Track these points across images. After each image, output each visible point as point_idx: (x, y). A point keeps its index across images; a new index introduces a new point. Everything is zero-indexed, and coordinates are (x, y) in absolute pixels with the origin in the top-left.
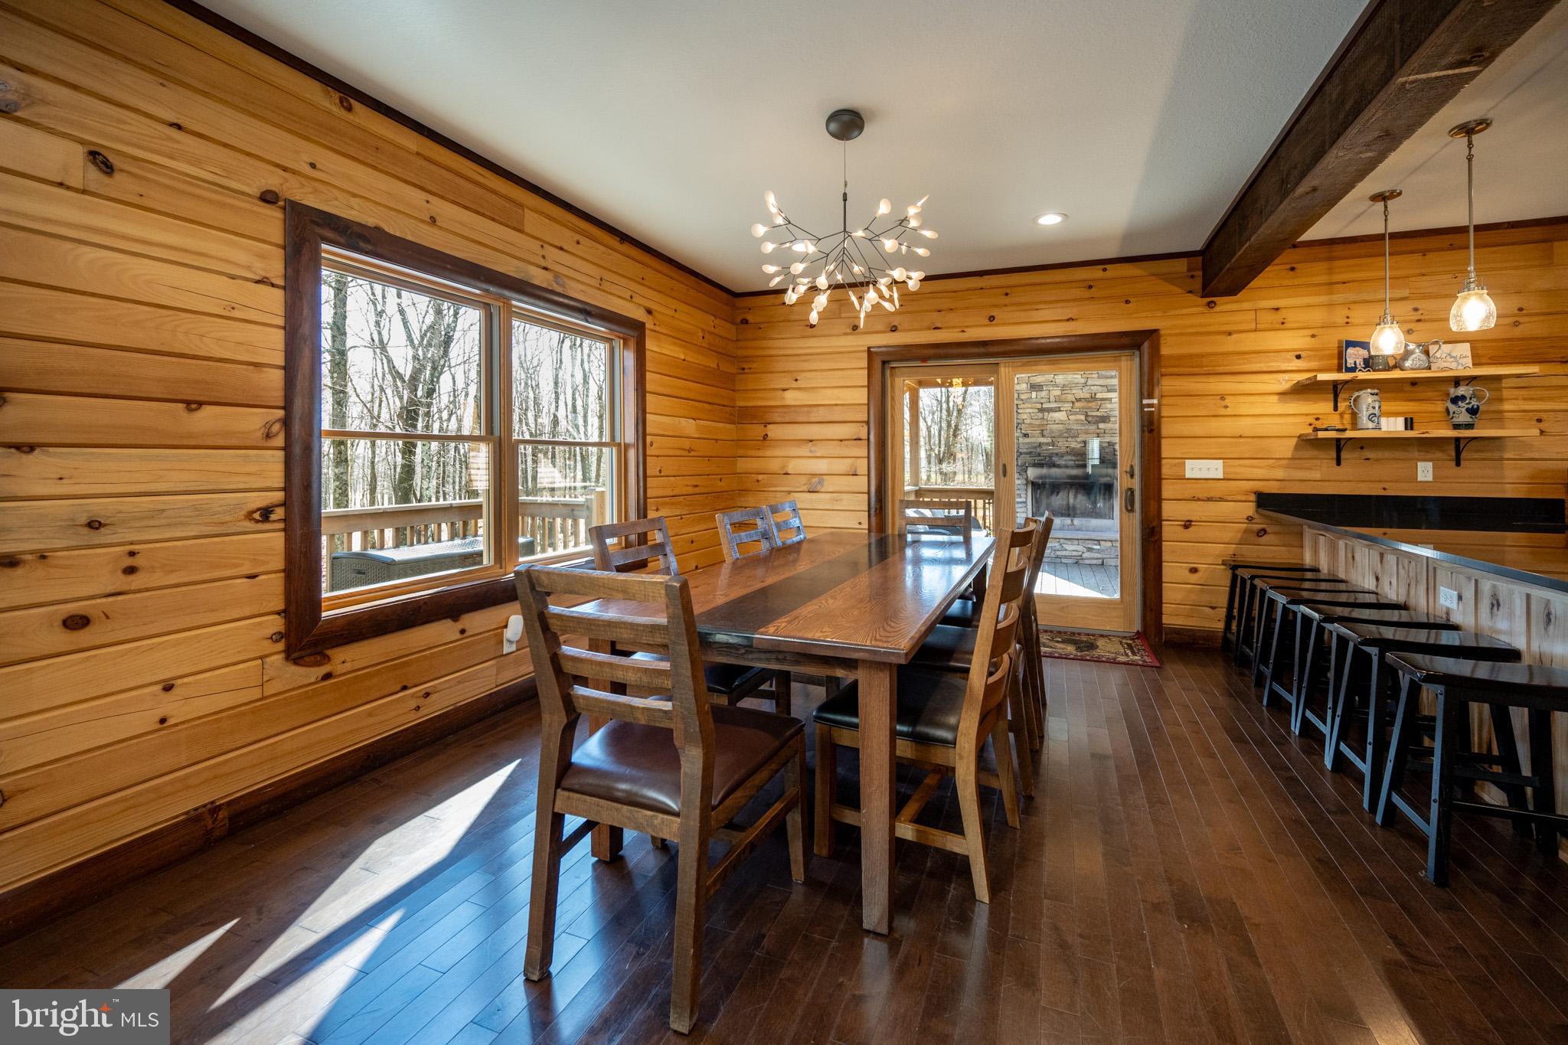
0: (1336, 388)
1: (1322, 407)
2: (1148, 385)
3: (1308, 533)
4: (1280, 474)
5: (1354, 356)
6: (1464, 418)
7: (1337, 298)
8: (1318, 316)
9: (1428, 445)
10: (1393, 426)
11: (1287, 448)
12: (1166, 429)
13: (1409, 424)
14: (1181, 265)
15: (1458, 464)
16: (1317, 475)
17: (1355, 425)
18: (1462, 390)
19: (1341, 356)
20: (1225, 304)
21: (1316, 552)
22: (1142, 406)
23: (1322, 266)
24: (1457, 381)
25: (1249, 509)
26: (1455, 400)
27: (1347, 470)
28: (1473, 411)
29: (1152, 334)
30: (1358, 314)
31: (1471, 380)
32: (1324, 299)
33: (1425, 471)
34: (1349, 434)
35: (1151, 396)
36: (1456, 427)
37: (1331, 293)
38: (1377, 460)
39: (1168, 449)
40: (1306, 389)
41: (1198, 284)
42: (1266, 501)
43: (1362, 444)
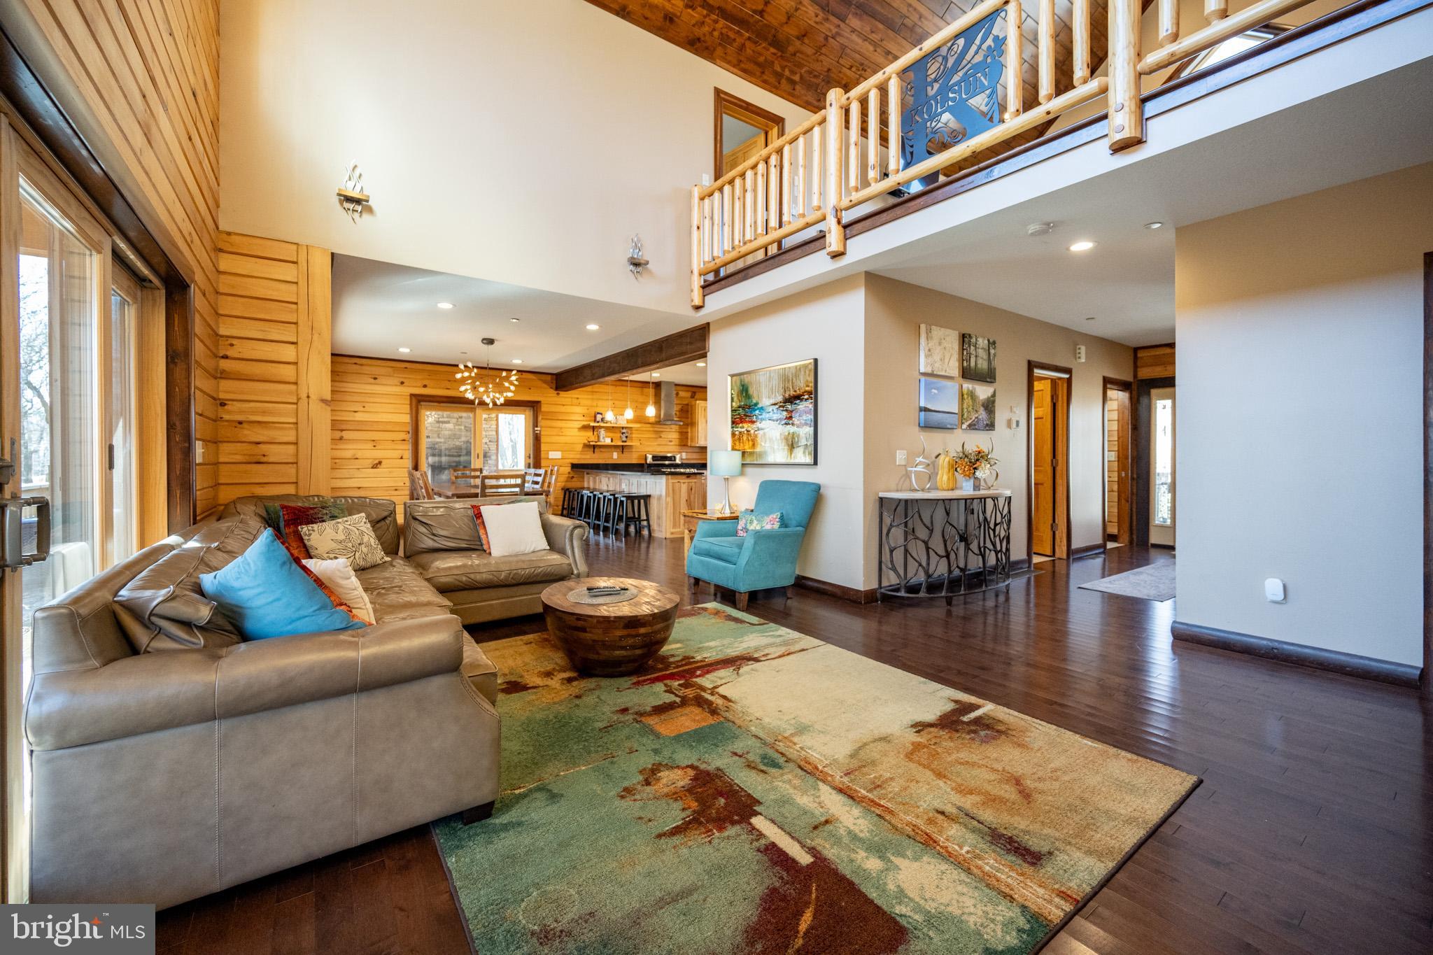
0: (594, 428)
1: (590, 433)
2: (536, 424)
3: (586, 476)
4: (578, 456)
5: (599, 417)
6: (624, 439)
7: (595, 397)
8: (588, 402)
9: (616, 447)
10: (608, 441)
11: (580, 447)
12: (543, 439)
13: (612, 441)
14: (549, 378)
15: (623, 452)
16: (588, 457)
17: (599, 441)
18: (624, 431)
19: (595, 417)
20: (562, 394)
21: (589, 482)
22: (534, 431)
24: (623, 428)
25: (568, 469)
26: (623, 433)
27: (596, 455)
28: (626, 437)
29: (538, 402)
30: (600, 403)
31: (626, 428)
32: (590, 397)
33: (615, 455)
34: (598, 443)
35: (537, 427)
36: (623, 442)
38: (604, 452)
39: (543, 447)
40: (585, 428)
41: (554, 387)
42: (575, 466)
43: (601, 447)
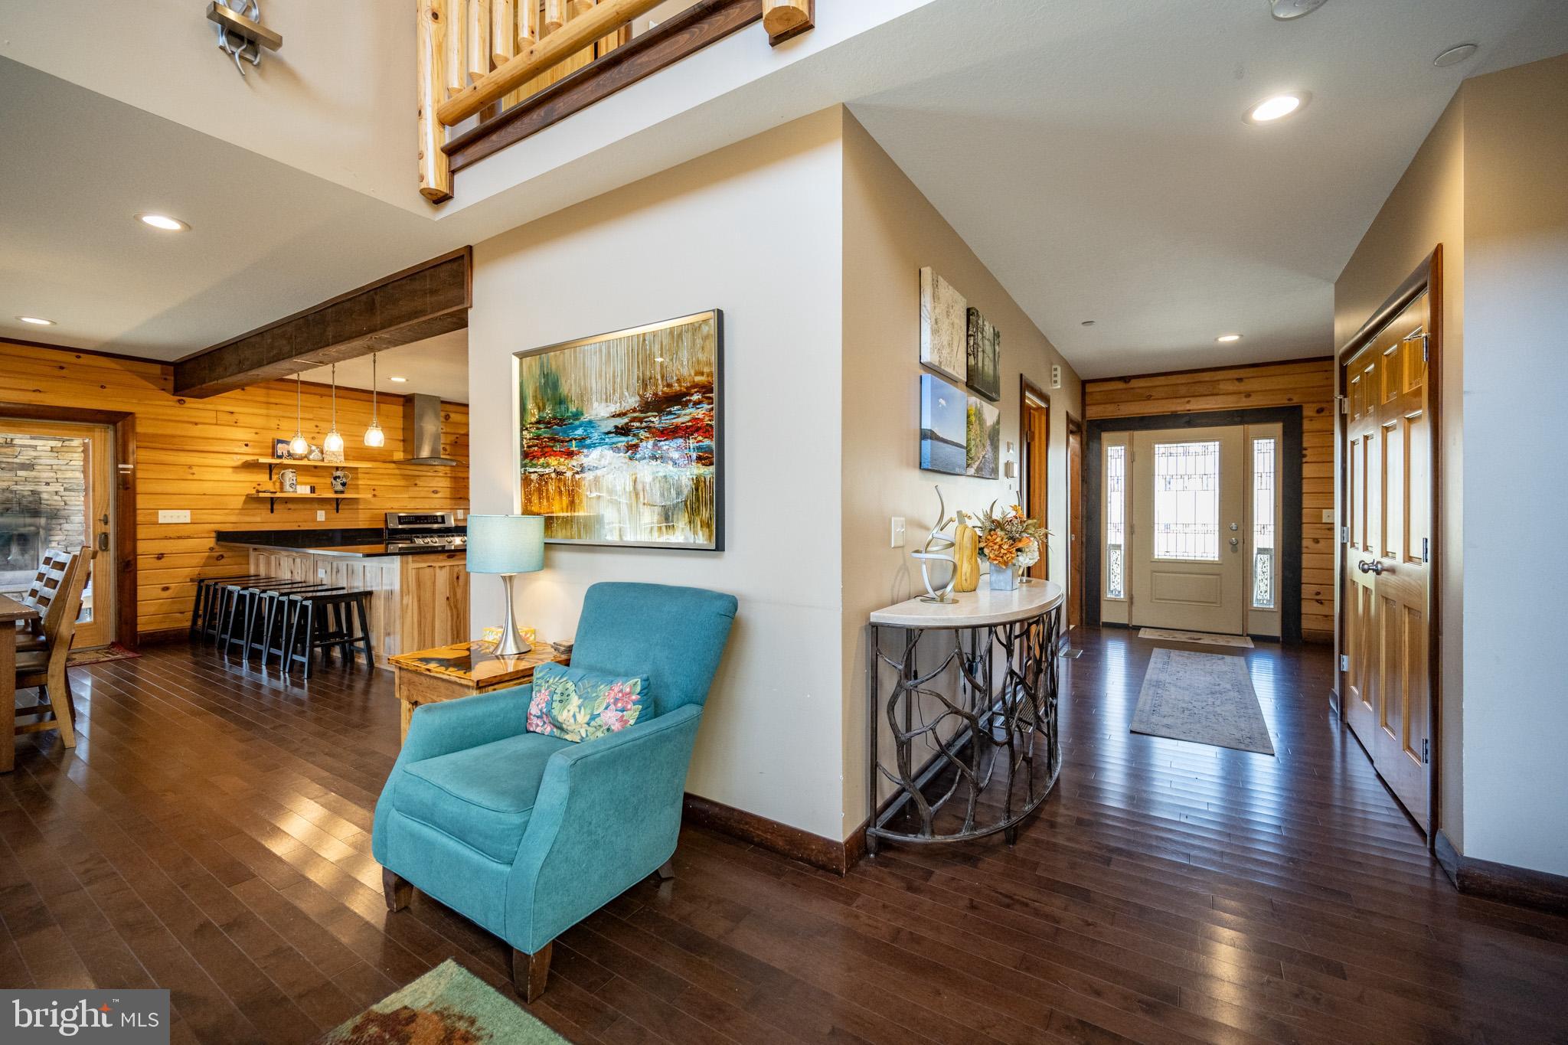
0: (271, 468)
1: (263, 477)
2: (121, 454)
3: (252, 554)
4: (233, 519)
5: (281, 449)
6: (340, 488)
7: (272, 412)
8: (259, 422)
9: (323, 501)
10: (303, 491)
11: (239, 502)
12: (140, 487)
13: (313, 490)
14: (157, 370)
15: (337, 512)
16: (258, 519)
17: (282, 491)
18: (338, 473)
19: (274, 448)
20: (191, 402)
21: (257, 565)
22: (117, 470)
23: (264, 391)
24: (337, 468)
25: (211, 542)
26: (335, 478)
27: (276, 516)
28: (344, 484)
29: (129, 416)
30: (285, 424)
31: (344, 468)
33: (321, 516)
34: (278, 495)
35: (125, 462)
36: (336, 492)
37: (268, 409)
38: (295, 510)
39: (141, 502)
40: (250, 466)
41: (171, 385)
42: (222, 537)
43: (287, 501)
